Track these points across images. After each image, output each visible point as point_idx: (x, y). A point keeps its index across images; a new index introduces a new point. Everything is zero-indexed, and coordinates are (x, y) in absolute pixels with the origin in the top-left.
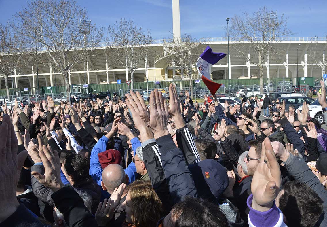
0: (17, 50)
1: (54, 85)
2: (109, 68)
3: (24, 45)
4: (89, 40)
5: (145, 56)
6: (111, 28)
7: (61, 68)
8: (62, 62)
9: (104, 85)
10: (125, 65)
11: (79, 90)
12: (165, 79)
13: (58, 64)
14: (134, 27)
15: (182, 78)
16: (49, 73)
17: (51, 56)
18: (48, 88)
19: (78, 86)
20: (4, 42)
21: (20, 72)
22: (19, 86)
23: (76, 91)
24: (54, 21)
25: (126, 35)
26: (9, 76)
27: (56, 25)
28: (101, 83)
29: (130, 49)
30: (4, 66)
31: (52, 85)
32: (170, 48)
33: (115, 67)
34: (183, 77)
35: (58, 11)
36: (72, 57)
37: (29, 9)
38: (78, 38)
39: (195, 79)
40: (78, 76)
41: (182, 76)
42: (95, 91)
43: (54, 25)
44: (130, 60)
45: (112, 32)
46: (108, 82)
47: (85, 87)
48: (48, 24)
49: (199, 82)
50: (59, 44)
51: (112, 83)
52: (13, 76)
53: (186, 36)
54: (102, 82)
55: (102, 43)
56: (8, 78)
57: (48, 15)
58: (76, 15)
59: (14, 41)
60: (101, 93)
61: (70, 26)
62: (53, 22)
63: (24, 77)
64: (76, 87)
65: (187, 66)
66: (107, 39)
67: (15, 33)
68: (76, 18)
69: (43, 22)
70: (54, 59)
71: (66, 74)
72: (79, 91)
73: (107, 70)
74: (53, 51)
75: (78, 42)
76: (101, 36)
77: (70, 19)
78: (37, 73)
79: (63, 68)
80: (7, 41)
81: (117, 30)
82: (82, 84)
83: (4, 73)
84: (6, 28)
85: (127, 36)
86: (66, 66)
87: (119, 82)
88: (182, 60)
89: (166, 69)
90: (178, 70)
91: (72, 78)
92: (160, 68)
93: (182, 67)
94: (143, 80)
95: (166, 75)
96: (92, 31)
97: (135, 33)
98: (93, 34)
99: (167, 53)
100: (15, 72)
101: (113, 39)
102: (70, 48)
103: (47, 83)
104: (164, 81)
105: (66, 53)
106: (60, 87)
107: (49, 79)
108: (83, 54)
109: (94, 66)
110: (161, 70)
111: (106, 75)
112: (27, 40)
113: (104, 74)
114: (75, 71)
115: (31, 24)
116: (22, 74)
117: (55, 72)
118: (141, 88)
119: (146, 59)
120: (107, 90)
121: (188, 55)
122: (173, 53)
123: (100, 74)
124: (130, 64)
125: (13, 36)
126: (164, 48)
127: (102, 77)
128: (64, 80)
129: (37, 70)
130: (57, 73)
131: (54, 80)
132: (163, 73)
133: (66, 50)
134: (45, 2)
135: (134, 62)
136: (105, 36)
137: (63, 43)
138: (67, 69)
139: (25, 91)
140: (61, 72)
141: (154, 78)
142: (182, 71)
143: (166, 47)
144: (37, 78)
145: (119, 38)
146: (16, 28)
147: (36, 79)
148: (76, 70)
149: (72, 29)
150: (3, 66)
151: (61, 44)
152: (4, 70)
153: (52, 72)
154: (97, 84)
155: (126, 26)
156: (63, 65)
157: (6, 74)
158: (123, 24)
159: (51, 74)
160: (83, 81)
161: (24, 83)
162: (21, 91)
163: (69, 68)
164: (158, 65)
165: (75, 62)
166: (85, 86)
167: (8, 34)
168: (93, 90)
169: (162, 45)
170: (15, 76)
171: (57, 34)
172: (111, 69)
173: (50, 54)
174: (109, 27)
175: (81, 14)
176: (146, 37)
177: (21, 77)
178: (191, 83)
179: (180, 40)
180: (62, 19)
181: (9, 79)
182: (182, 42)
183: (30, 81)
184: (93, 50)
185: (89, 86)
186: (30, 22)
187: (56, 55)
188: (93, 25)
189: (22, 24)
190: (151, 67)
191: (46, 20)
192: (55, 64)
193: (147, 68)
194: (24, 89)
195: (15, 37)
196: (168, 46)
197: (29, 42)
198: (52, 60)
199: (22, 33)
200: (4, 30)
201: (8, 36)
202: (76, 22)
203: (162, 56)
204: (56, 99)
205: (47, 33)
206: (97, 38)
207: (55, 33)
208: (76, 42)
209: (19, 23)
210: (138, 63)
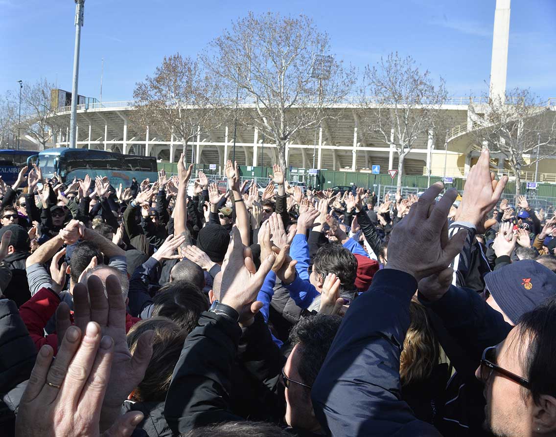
0: (207, 99)
1: (259, 165)
2: (359, 144)
3: (219, 92)
4: (328, 89)
5: (430, 125)
6: (372, 69)
7: (275, 135)
8: (277, 125)
9: (347, 173)
10: (389, 141)
11: (301, 177)
12: (463, 175)
13: (270, 128)
14: (413, 69)
15: (500, 176)
16: (253, 143)
17: (260, 112)
18: (249, 168)
19: (300, 171)
20: (190, 87)
21: (206, 138)
22: (201, 161)
23: (296, 179)
24: (270, 54)
25: (398, 83)
26: (189, 143)
27: (273, 60)
28: (341, 170)
29: (404, 110)
30: (184, 125)
31: (255, 164)
32: (481, 115)
33: (371, 143)
34: (502, 174)
35: (280, 37)
36: (295, 117)
37: (232, 34)
38: (309, 85)
39: (527, 182)
40: (301, 154)
41: (500, 172)
42: (329, 182)
43: (270, 59)
44: (400, 130)
45: (371, 77)
46: (353, 169)
47: (312, 174)
48: (261, 58)
49: (535, 188)
50: (276, 94)
51: (361, 171)
52: (195, 143)
53: (519, 92)
54: (343, 168)
55: (350, 97)
56: (187, 146)
57: (262, 42)
58: (309, 43)
59: (203, 84)
60: (339, 187)
61: (298, 62)
62: (268, 55)
63: (211, 146)
64: (296, 171)
65: (513, 151)
66: (361, 90)
67: (207, 71)
68: (309, 49)
69: (253, 55)
70: (264, 119)
71: (281, 147)
72: (300, 179)
73: (356, 148)
74: (265, 104)
75: (309, 92)
76: (352, 83)
77: (299, 50)
78: (235, 142)
79: (279, 135)
80: (194, 84)
81: (381, 74)
82: (308, 167)
83: (183, 136)
84: (196, 64)
85: (399, 86)
86: (284, 132)
87: (376, 169)
88: (503, 140)
89: (469, 156)
90: (494, 159)
91: (290, 156)
92: (457, 153)
93: (502, 152)
94: (420, 172)
95: (467, 167)
96: (335, 73)
97: (415, 80)
98: (337, 80)
99: (475, 123)
100: (198, 137)
101: (373, 90)
102: (294, 101)
103: (246, 160)
104: (462, 179)
105: (286, 111)
106: (268, 169)
107: (252, 153)
108: (316, 114)
109: (331, 139)
110: (456, 157)
111: (352, 156)
112: (224, 84)
113: (348, 154)
114: (297, 144)
115: (233, 57)
116: (209, 142)
117: (262, 143)
118: (414, 186)
119: (431, 132)
120: (352, 184)
121: (517, 130)
122: (487, 124)
123: (341, 154)
124: (400, 138)
125: (203, 77)
126: (469, 113)
127: (343, 159)
128: (277, 157)
129: (234, 136)
130: (265, 145)
131: (261, 157)
132: (461, 163)
133: (286, 105)
134: (258, 21)
135: (409, 135)
136: (359, 83)
137: (283, 93)
138: (285, 138)
139: (210, 169)
140: (274, 142)
141: (443, 170)
142: (501, 162)
143: (473, 111)
144: (233, 150)
145: (384, 89)
146: (210, 64)
147: (231, 152)
148: (298, 141)
149: (301, 68)
150: (182, 124)
151: (279, 94)
152: (183, 131)
153: (258, 143)
154: (334, 169)
155: (399, 68)
156: (278, 131)
157: (185, 138)
158: (395, 62)
159: (256, 145)
160: (309, 162)
161: (210, 156)
162: (204, 168)
163: (288, 137)
164: (453, 146)
165: (301, 126)
166: (312, 172)
167: (197, 73)
168: (326, 180)
169: (465, 108)
170: (198, 143)
171: (274, 76)
172: (362, 146)
173: (258, 109)
174: (367, 68)
175: (318, 43)
176: (436, 89)
177: (206, 146)
178: (518, 188)
179: (503, 99)
180: (285, 50)
181: (188, 148)
182: (508, 102)
183: (219, 154)
184: (333, 109)
185: (319, 172)
186: (232, 54)
187: (269, 111)
188: (338, 63)
189: (220, 57)
190: (438, 149)
191: (257, 52)
192: (265, 128)
193: (430, 149)
194: (209, 166)
195: (207, 78)
196: (478, 110)
197: (227, 87)
198: (262, 119)
199: (218, 73)
200: (192, 67)
201: (196, 76)
202: (308, 56)
203: (464, 128)
204: (260, 188)
205: (258, 74)
206: (343, 87)
207: (271, 73)
208: (305, 91)
209: (214, 55)
210: (416, 138)
